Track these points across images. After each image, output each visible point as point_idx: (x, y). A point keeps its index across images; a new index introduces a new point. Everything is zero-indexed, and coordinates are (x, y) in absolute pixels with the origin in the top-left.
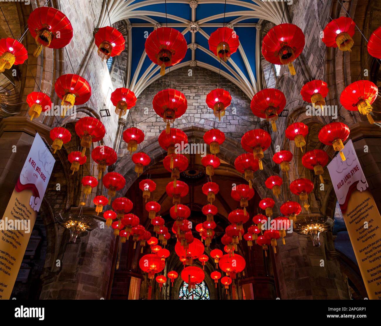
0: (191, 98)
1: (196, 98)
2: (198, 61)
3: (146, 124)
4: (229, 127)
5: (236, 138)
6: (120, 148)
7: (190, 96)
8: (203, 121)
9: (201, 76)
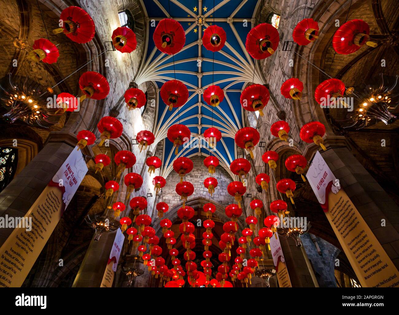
1: (201, 177)
2: (203, 153)
3: (172, 195)
4: (220, 197)
5: (224, 205)
7: (198, 176)
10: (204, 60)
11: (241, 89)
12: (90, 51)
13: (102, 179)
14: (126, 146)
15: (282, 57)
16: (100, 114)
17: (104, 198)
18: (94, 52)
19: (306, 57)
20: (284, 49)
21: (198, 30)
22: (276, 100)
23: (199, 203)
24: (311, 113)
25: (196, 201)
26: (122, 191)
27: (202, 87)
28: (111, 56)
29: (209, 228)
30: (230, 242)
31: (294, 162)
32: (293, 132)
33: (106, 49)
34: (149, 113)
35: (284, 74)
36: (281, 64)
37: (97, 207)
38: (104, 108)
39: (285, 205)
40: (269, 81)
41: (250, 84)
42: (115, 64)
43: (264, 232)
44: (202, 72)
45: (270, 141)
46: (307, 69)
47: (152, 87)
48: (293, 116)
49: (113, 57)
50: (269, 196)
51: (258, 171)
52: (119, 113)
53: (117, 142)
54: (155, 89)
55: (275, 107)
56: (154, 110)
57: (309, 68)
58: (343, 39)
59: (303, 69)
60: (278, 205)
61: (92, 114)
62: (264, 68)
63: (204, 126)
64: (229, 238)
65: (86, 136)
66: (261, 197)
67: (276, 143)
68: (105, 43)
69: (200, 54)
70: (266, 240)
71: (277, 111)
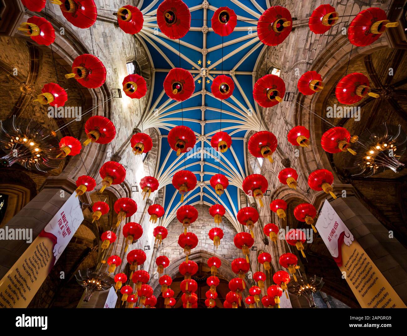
0: (200, 228)
1: (203, 228)
2: (204, 202)
3: (171, 248)
4: (223, 250)
5: (228, 259)
6: (153, 267)
7: (199, 226)
8: (207, 245)
9: (206, 211)
10: (207, 109)
11: (243, 137)
12: (96, 97)
13: (97, 229)
14: (125, 193)
15: (284, 106)
16: (101, 160)
17: (97, 251)
18: (100, 98)
19: (308, 107)
20: (286, 100)
21: (202, 81)
22: (280, 148)
23: (200, 257)
24: (315, 160)
25: (197, 255)
26: (118, 243)
27: (204, 135)
28: (117, 103)
29: (213, 286)
30: (237, 302)
31: (303, 211)
32: (300, 180)
33: (113, 96)
34: (151, 159)
35: (286, 123)
36: (283, 113)
37: (88, 261)
38: (106, 154)
39: (295, 259)
40: (272, 129)
41: (252, 132)
42: (120, 110)
43: (273, 290)
44: (205, 120)
45: (275, 189)
46: (309, 119)
47: (155, 133)
48: (298, 164)
49: (118, 104)
50: (276, 248)
51: (263, 221)
52: (120, 159)
53: (116, 189)
54: (158, 135)
55: (279, 155)
56: (156, 156)
57: (311, 117)
58: (345, 90)
59: (305, 119)
60: (288, 258)
61: (94, 159)
62: (266, 118)
63: (206, 173)
64: (235, 297)
65: (86, 182)
66: (267, 251)
67: (281, 192)
68: (111, 91)
69: (203, 103)
70: (275, 300)
71: (281, 158)
